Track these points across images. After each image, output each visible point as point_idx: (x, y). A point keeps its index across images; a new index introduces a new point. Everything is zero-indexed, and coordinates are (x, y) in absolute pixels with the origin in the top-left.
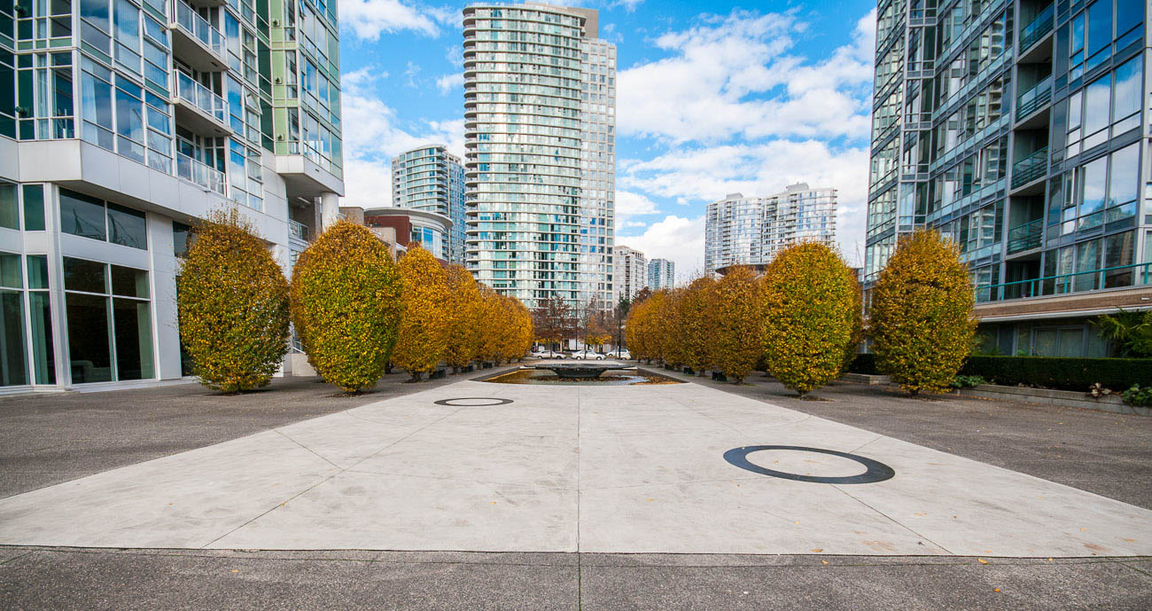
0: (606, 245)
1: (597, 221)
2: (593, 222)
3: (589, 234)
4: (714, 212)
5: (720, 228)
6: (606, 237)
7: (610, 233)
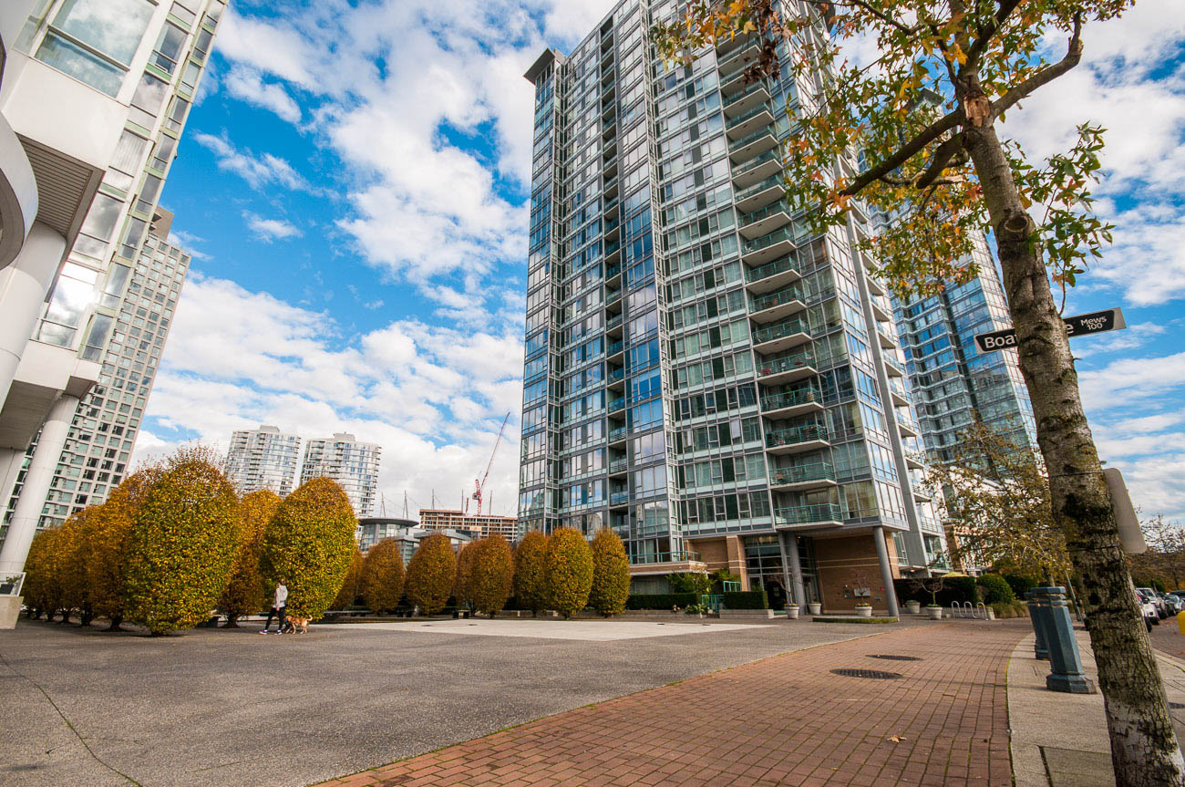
0: (116, 461)
1: (111, 429)
2: (104, 427)
3: (92, 442)
4: (243, 440)
5: (246, 459)
6: (119, 450)
7: (127, 445)
